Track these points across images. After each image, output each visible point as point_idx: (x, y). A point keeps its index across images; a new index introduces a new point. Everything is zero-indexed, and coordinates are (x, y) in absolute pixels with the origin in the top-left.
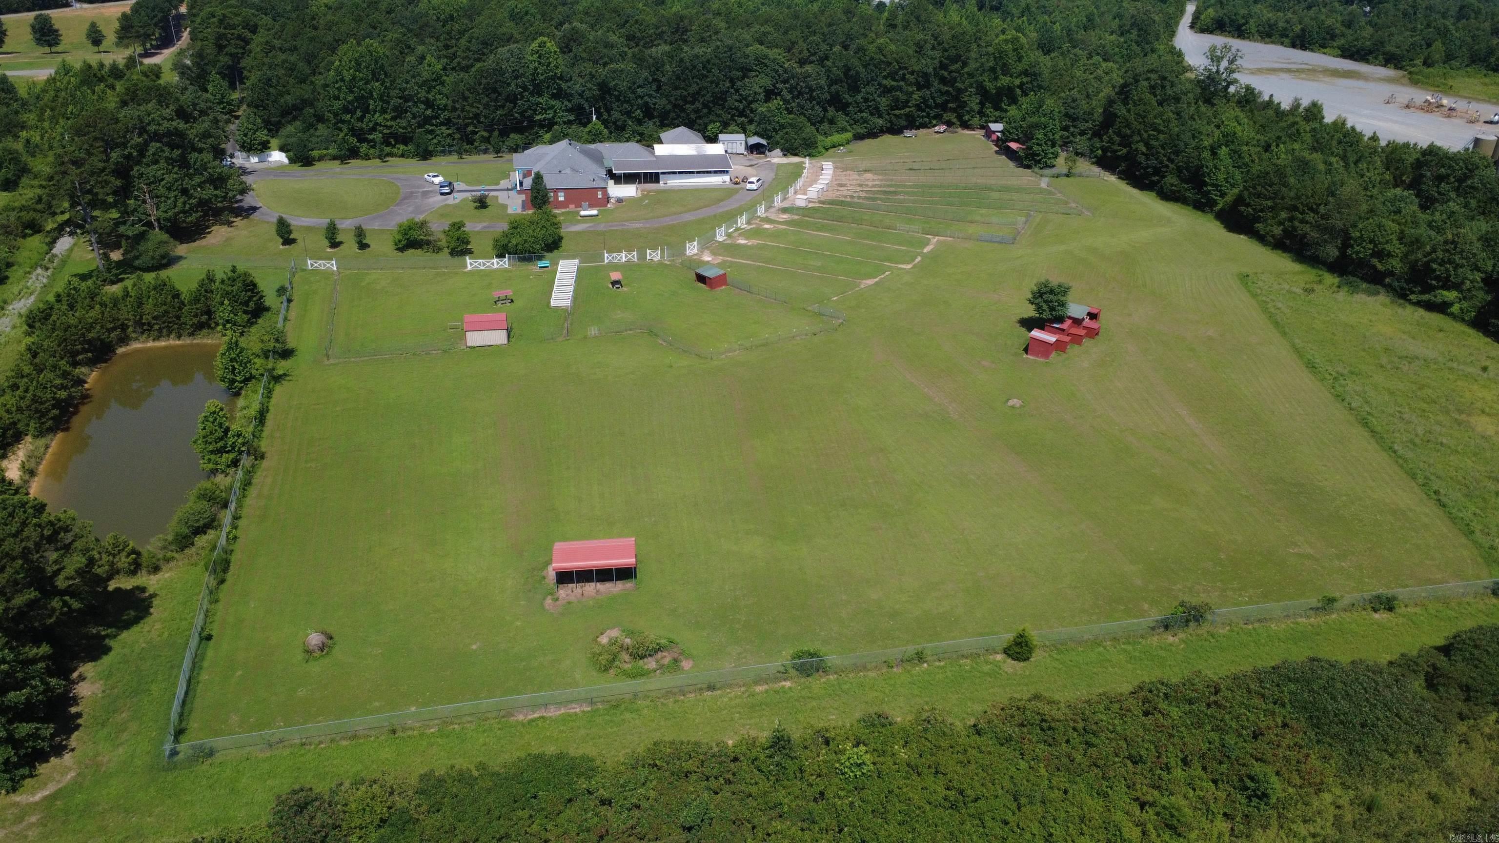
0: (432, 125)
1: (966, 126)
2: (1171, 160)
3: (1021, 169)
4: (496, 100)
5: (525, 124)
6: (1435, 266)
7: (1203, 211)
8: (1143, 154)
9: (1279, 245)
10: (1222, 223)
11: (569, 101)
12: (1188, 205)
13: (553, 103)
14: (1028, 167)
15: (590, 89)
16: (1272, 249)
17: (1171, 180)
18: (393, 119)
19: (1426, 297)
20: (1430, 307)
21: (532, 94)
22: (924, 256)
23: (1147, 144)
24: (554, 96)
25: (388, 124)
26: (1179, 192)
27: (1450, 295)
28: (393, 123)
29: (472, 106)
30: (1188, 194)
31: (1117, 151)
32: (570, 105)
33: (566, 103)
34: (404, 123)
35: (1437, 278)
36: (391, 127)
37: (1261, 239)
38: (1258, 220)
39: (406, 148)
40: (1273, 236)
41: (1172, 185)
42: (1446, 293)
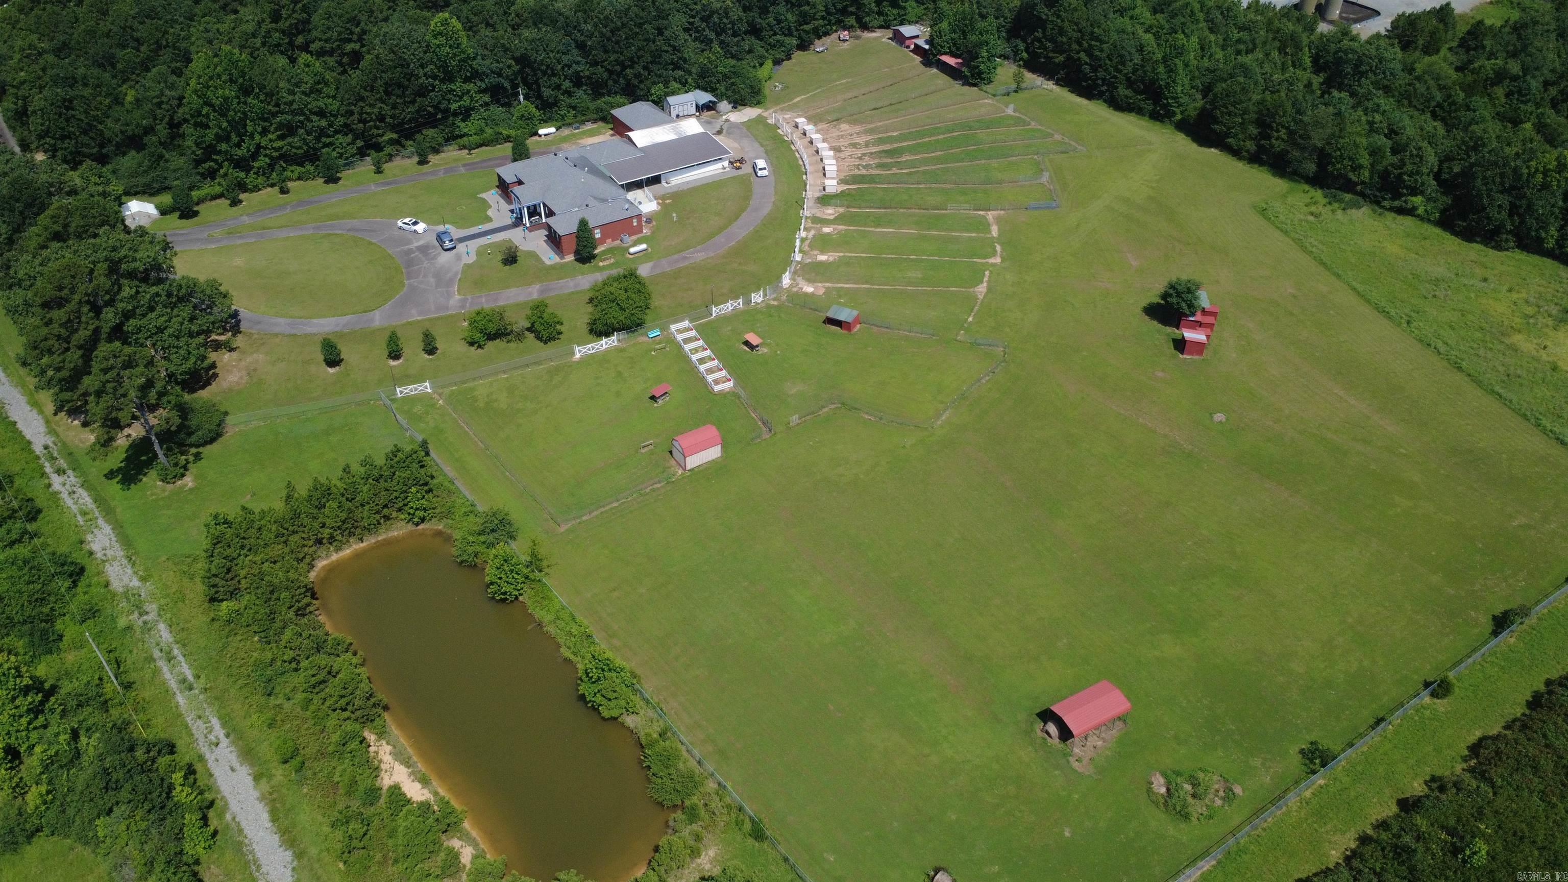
0: (329, 136)
1: (865, 27)
2: (1120, 71)
3: (967, 87)
4: (403, 96)
5: (439, 116)
6: (1405, 177)
7: (1161, 121)
8: (1086, 64)
9: (1255, 159)
10: (1187, 135)
11: (482, 80)
12: (1144, 115)
13: (466, 87)
14: (975, 85)
15: (509, 67)
16: (1249, 163)
17: (1123, 91)
18: (282, 137)
19: (1397, 203)
20: (1401, 211)
21: (442, 81)
22: (999, 240)
23: (1090, 54)
24: (467, 80)
25: (275, 145)
26: (1133, 103)
27: (1417, 200)
28: (280, 144)
29: (371, 106)
30: (1142, 104)
31: (1052, 58)
32: (484, 86)
33: (479, 83)
34: (295, 140)
35: (1407, 187)
36: (281, 148)
37: (1236, 153)
38: (1227, 135)
39: (303, 170)
40: (1247, 151)
41: (1126, 97)
42: (1414, 199)
